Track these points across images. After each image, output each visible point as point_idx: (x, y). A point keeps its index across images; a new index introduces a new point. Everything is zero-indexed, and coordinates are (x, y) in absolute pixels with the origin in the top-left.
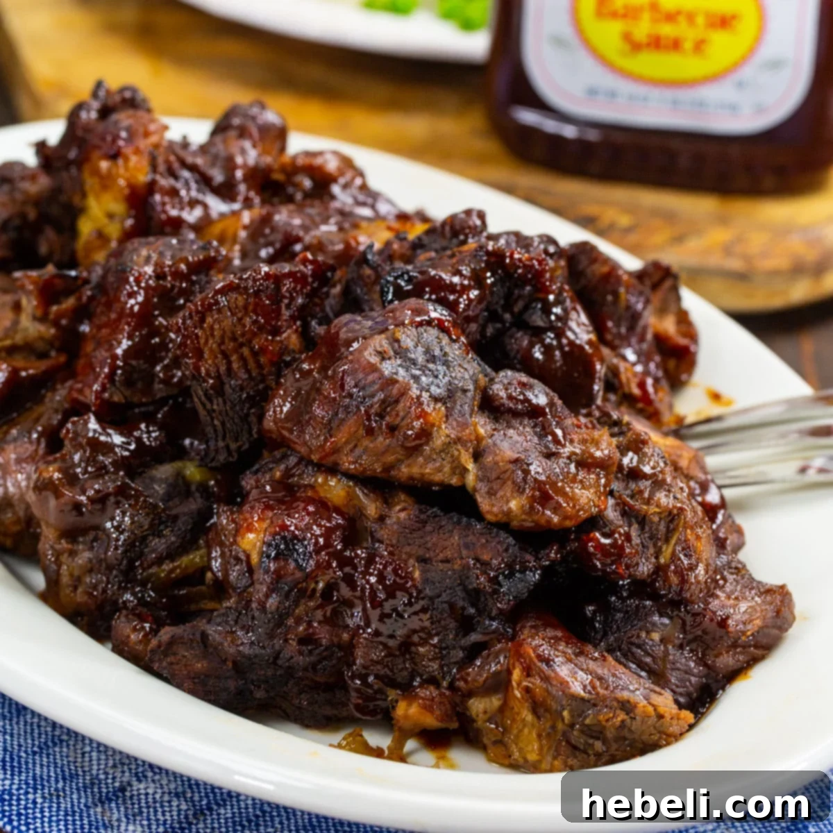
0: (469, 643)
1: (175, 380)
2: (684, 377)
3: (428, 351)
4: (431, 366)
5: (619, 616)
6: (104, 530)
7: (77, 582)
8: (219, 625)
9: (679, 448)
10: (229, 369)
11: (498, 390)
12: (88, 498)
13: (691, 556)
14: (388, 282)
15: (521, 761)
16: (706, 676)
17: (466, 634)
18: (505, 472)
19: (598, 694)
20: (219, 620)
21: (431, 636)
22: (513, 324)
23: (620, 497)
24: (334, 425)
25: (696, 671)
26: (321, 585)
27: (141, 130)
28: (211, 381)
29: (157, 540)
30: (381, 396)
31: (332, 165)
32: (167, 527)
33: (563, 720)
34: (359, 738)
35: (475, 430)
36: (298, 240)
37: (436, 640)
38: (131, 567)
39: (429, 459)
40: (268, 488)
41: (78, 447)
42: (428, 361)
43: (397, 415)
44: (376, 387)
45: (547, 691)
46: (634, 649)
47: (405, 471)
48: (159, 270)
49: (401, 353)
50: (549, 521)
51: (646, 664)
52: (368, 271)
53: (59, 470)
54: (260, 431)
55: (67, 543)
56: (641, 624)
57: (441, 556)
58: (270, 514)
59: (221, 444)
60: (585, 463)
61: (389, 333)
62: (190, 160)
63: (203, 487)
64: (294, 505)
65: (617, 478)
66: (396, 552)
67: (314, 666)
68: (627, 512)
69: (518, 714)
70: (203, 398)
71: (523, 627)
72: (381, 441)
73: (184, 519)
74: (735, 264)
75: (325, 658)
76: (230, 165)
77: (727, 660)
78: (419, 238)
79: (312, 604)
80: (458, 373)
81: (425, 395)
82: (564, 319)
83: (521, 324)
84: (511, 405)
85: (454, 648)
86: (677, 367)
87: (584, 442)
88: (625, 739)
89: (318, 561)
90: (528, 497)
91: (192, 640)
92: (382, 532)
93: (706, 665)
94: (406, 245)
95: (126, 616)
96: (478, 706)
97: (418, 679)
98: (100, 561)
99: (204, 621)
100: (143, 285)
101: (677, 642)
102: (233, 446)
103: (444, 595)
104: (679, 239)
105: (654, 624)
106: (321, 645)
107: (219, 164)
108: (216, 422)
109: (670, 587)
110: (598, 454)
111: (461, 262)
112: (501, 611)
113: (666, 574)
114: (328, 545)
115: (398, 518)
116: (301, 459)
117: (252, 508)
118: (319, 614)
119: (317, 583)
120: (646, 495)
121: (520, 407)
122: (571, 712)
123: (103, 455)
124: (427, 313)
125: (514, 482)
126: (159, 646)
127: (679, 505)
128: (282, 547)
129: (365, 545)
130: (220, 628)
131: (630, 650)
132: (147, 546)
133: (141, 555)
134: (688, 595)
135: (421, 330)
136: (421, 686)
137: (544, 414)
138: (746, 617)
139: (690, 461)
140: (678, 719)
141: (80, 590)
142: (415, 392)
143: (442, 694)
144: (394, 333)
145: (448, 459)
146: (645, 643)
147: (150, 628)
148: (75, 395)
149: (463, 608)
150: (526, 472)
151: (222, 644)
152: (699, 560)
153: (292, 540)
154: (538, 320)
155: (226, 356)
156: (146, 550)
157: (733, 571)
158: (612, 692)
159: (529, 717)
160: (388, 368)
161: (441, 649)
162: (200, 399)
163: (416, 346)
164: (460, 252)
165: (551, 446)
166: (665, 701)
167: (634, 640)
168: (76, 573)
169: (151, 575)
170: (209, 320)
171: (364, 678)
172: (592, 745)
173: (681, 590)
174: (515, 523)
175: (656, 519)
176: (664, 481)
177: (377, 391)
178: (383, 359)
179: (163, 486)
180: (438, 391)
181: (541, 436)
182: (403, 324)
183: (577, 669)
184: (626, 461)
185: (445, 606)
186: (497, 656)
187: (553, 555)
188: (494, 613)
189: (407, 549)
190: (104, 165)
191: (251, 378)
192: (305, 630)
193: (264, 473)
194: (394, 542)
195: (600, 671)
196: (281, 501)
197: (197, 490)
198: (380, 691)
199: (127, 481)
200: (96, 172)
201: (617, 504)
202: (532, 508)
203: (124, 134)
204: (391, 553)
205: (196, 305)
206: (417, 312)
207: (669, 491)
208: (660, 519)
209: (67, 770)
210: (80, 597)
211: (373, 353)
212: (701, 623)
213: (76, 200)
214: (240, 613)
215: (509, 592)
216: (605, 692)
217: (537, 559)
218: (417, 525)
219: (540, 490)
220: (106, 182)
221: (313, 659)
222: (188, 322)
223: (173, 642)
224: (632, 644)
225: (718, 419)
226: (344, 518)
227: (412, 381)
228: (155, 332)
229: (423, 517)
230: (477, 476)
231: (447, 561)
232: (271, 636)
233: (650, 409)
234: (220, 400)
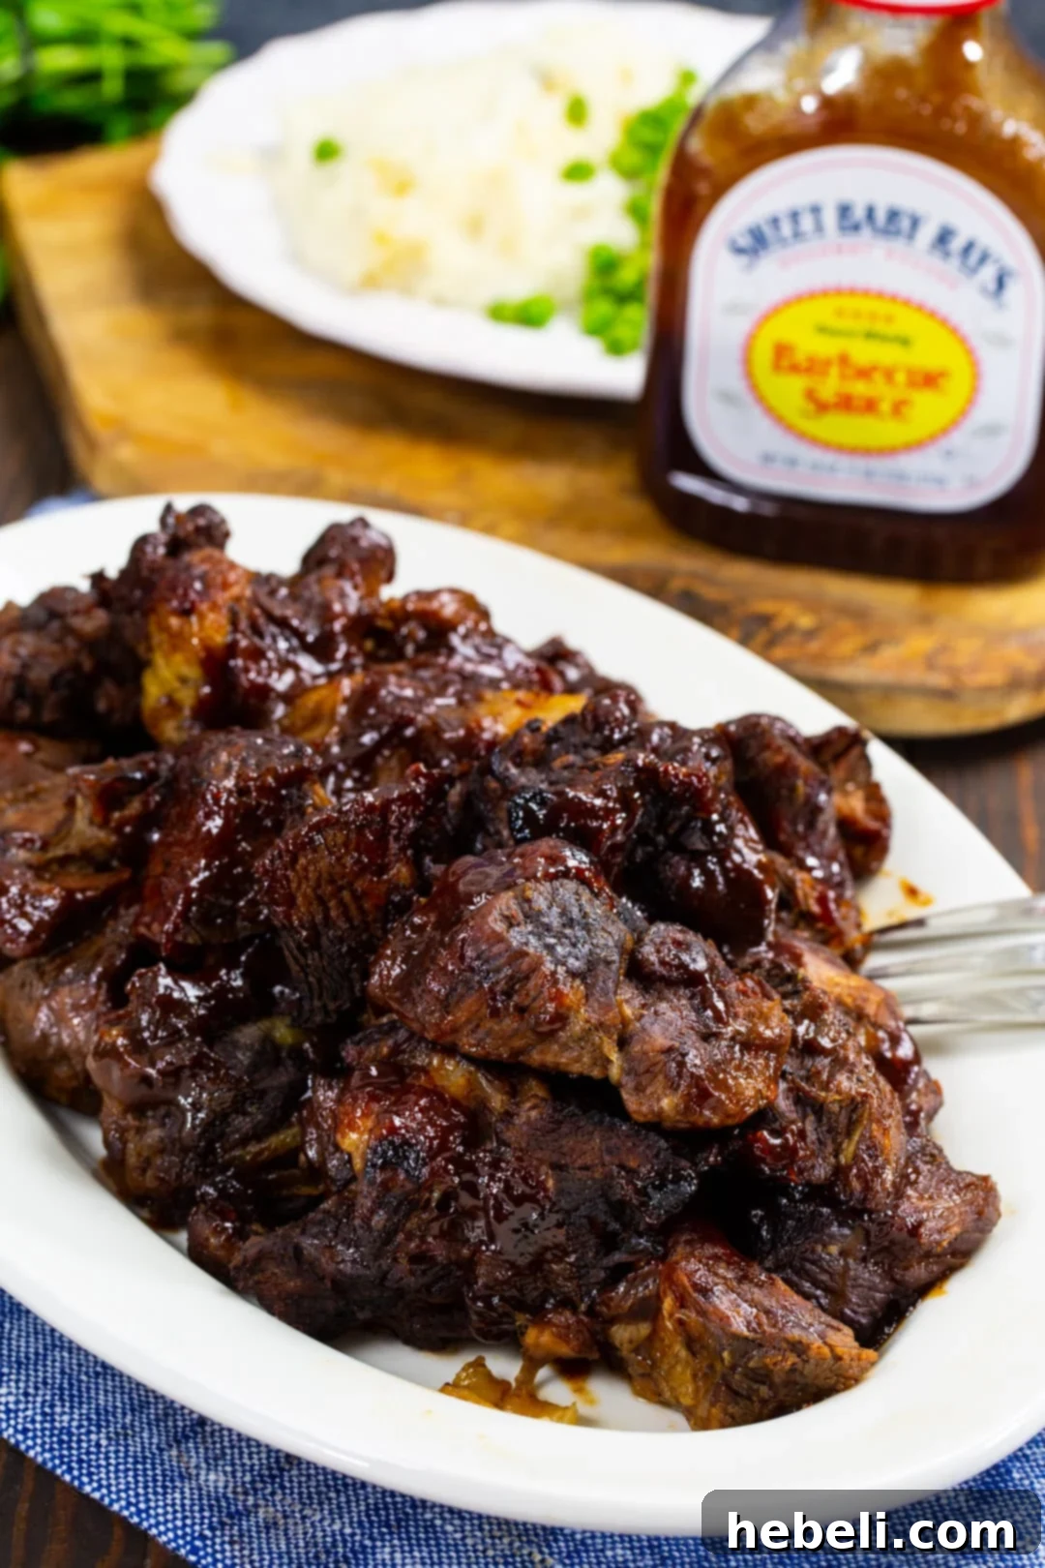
0: (611, 1264)
1: (262, 917)
2: (874, 865)
3: (564, 913)
4: (568, 931)
5: (791, 1223)
6: (178, 1105)
7: (146, 1165)
8: (315, 1237)
9: (865, 989)
10: (327, 917)
11: (648, 952)
12: (159, 1072)
13: (877, 1157)
14: (517, 805)
15: (673, 1401)
16: (893, 1292)
17: (607, 1253)
18: (655, 1064)
19: (764, 1332)
20: (315, 1230)
21: (567, 1254)
22: (667, 848)
23: (793, 1081)
24: (453, 1000)
25: (881, 1286)
26: (436, 1195)
27: (219, 580)
28: (304, 933)
29: (241, 1118)
30: (507, 971)
31: (449, 607)
32: (252, 1104)
33: (722, 1360)
34: (481, 1369)
35: (621, 1012)
36: (410, 722)
37: (572, 1258)
38: (210, 1149)
39: (565, 1047)
40: (374, 1072)
41: (146, 1004)
42: (564, 926)
43: (527, 995)
44: (502, 960)
45: (704, 1326)
46: (808, 1266)
47: (536, 1057)
48: (242, 784)
49: (532, 916)
50: (708, 1122)
51: (822, 1282)
52: (493, 784)
53: (125, 1035)
54: (364, 990)
55: (134, 1119)
56: (816, 1236)
57: (580, 1162)
58: (375, 1107)
59: (317, 1003)
60: (751, 1044)
61: (518, 889)
62: (278, 612)
63: (296, 1052)
64: (404, 1098)
65: (790, 1053)
66: (526, 1158)
67: (428, 1287)
68: (800, 1099)
69: (670, 1347)
70: (296, 952)
71: (677, 1243)
72: (509, 1024)
73: (272, 1094)
74: (939, 680)
75: (441, 1278)
76: (326, 615)
77: (919, 1272)
78: (555, 730)
79: (425, 1216)
80: (601, 939)
81: (561, 970)
82: (728, 839)
83: (677, 846)
84: (665, 972)
85: (594, 1267)
86: (866, 854)
87: (750, 1016)
88: (796, 1383)
89: (432, 1169)
90: (683, 1096)
91: (283, 1256)
92: (509, 1134)
93: (893, 1279)
94: (540, 738)
95: (205, 1213)
96: (623, 1334)
97: (552, 1301)
98: (173, 1141)
99: (298, 1231)
100: (223, 803)
101: (860, 1255)
102: (332, 1006)
103: (582, 1208)
104: (871, 648)
105: (832, 1237)
106: (437, 1264)
107: (314, 612)
108: (311, 979)
109: (852, 1194)
110: (768, 1033)
111: (605, 778)
112: (650, 1227)
113: (847, 1177)
114: (444, 1146)
115: (529, 1117)
116: (412, 1035)
117: (355, 1099)
118: (435, 1228)
119: (431, 1192)
120: (825, 1076)
121: (675, 974)
122: (732, 1353)
123: (177, 1017)
124: (563, 860)
125: (666, 1077)
126: (245, 1262)
127: (863, 1090)
128: (390, 1153)
129: (489, 1146)
130: (316, 1242)
131: (803, 1268)
132: (229, 1125)
133: (222, 1136)
134: (873, 1205)
135: (556, 883)
136: (555, 1309)
137: (703, 982)
138: (942, 1223)
139: (879, 1006)
140: (859, 1359)
141: (150, 1173)
142: (548, 966)
143: (579, 1322)
144: (524, 891)
145: (589, 1047)
146: (821, 1258)
147: (234, 1229)
148: (142, 930)
149: (606, 1224)
150: (681, 1065)
151: (318, 1260)
152: (887, 1161)
153: (401, 1146)
154: (698, 843)
155: (322, 901)
156: (228, 1130)
157: (927, 1158)
158: (781, 1330)
159: (683, 1353)
160: (515, 938)
161: (579, 1268)
162: (291, 952)
163: (550, 907)
164: (605, 765)
165: (711, 1024)
166: (844, 1340)
167: (809, 1255)
168: (145, 1154)
169: (235, 1158)
170: (302, 861)
171: (487, 1300)
172: (758, 1390)
173: (865, 1199)
174: (667, 1124)
175: (835, 1108)
176: (846, 1058)
177: (504, 965)
178: (511, 925)
179: (248, 1054)
180: (577, 964)
181: (699, 1010)
182: (535, 877)
183: (739, 1301)
184: (801, 1030)
185: (584, 1221)
186: (645, 1278)
187: (712, 1159)
188: (642, 1227)
189: (539, 1154)
190: (174, 622)
191: (352, 927)
192: (418, 1247)
193: (369, 1044)
194: (524, 1145)
195: (767, 1303)
196: (388, 1090)
197: (289, 1056)
198: (506, 1314)
199: (205, 1049)
200: (165, 629)
201: (790, 1090)
202: (687, 1108)
203: (198, 586)
204: (519, 1159)
205: (286, 843)
206: (553, 860)
207: (852, 1072)
208: (841, 1108)
209: (135, 1396)
210: (149, 1180)
211: (498, 917)
212: (887, 1234)
213: (141, 649)
214: (340, 1222)
215: (659, 1206)
216: (773, 1330)
217: (694, 1165)
218: (551, 1126)
219: (697, 1086)
220: (178, 641)
221: (425, 1280)
222: (278, 862)
223: (261, 1257)
224: (808, 1260)
225: (920, 923)
226: (463, 1113)
227: (545, 953)
228: (238, 859)
229: (557, 1116)
230: (622, 1069)
231: (585, 1168)
232: (377, 1256)
233: (832, 930)
234: (316, 954)
